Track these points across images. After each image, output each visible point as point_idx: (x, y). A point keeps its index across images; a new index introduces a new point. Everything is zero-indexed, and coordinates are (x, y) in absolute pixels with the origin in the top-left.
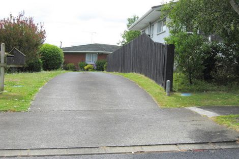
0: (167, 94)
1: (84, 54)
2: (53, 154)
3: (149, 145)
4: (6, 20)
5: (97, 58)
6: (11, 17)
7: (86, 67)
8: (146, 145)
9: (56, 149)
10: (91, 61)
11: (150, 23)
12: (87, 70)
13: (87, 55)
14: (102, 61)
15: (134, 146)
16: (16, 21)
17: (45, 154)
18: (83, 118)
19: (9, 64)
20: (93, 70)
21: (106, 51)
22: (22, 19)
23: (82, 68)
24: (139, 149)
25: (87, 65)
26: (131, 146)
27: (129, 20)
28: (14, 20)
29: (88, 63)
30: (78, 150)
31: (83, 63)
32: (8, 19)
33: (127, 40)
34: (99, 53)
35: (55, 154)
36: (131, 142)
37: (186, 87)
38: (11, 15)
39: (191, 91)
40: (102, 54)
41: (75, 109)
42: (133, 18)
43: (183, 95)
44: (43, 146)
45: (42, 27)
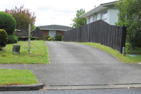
0: (123, 55)
1: (48, 31)
2: (85, 88)
3: (135, 84)
4: (13, 10)
5: (55, 33)
6: (16, 8)
7: (49, 39)
8: (133, 84)
9: (85, 85)
10: (52, 35)
11: (95, 14)
12: (50, 40)
13: (49, 31)
14: (59, 35)
15: (127, 84)
16: (19, 11)
17: (81, 88)
18: (85, 68)
19: (34, 36)
20: (54, 40)
21: (61, 29)
22: (23, 10)
23: (47, 39)
24: (130, 86)
25: (49, 37)
26: (125, 84)
27: (77, 11)
28: (18, 10)
29: (50, 36)
30: (98, 86)
31: (47, 36)
32: (14, 9)
33: (77, 23)
34: (57, 30)
35: (86, 88)
36: (124, 82)
37: (132, 51)
38: (16, 7)
39: (135, 54)
40: (59, 31)
41: (75, 63)
42: (80, 10)
43: (131, 56)
44: (76, 84)
45: (34, 14)
